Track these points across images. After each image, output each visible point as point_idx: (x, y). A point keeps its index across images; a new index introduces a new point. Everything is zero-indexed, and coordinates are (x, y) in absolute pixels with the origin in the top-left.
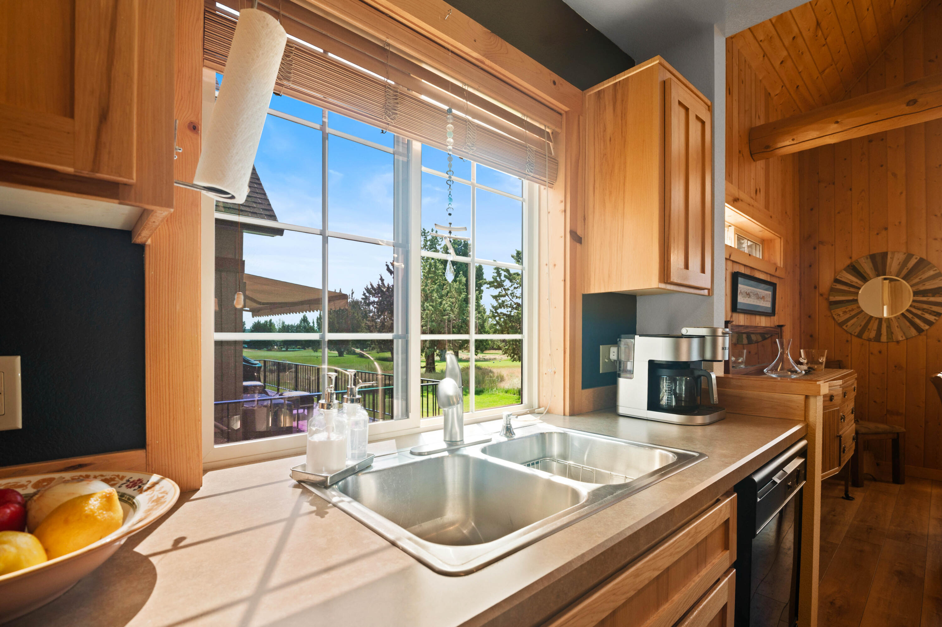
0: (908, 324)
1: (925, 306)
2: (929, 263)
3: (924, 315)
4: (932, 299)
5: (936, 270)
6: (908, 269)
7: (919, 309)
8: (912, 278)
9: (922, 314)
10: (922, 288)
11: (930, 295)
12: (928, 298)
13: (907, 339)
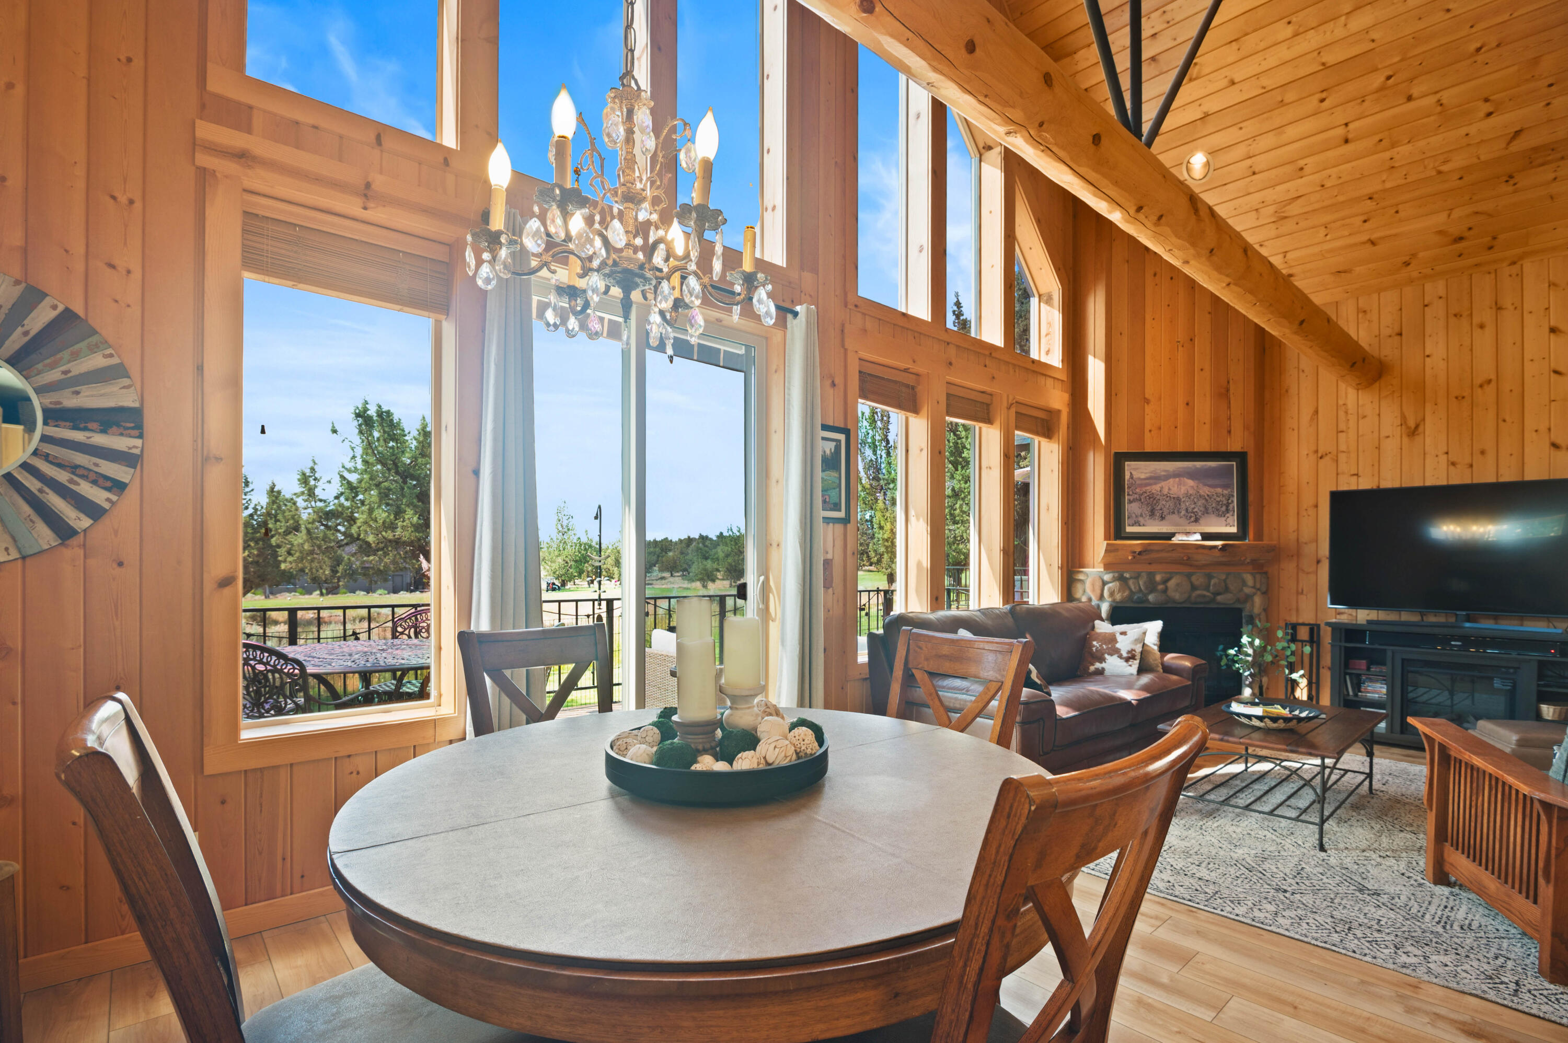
0: (26, 509)
1: (81, 459)
2: (94, 332)
3: (78, 484)
4: (99, 439)
5: (111, 356)
6: (26, 333)
7: (60, 465)
8: (40, 366)
9: (71, 481)
10: (70, 401)
11: (93, 425)
12: (88, 434)
13: (24, 558)
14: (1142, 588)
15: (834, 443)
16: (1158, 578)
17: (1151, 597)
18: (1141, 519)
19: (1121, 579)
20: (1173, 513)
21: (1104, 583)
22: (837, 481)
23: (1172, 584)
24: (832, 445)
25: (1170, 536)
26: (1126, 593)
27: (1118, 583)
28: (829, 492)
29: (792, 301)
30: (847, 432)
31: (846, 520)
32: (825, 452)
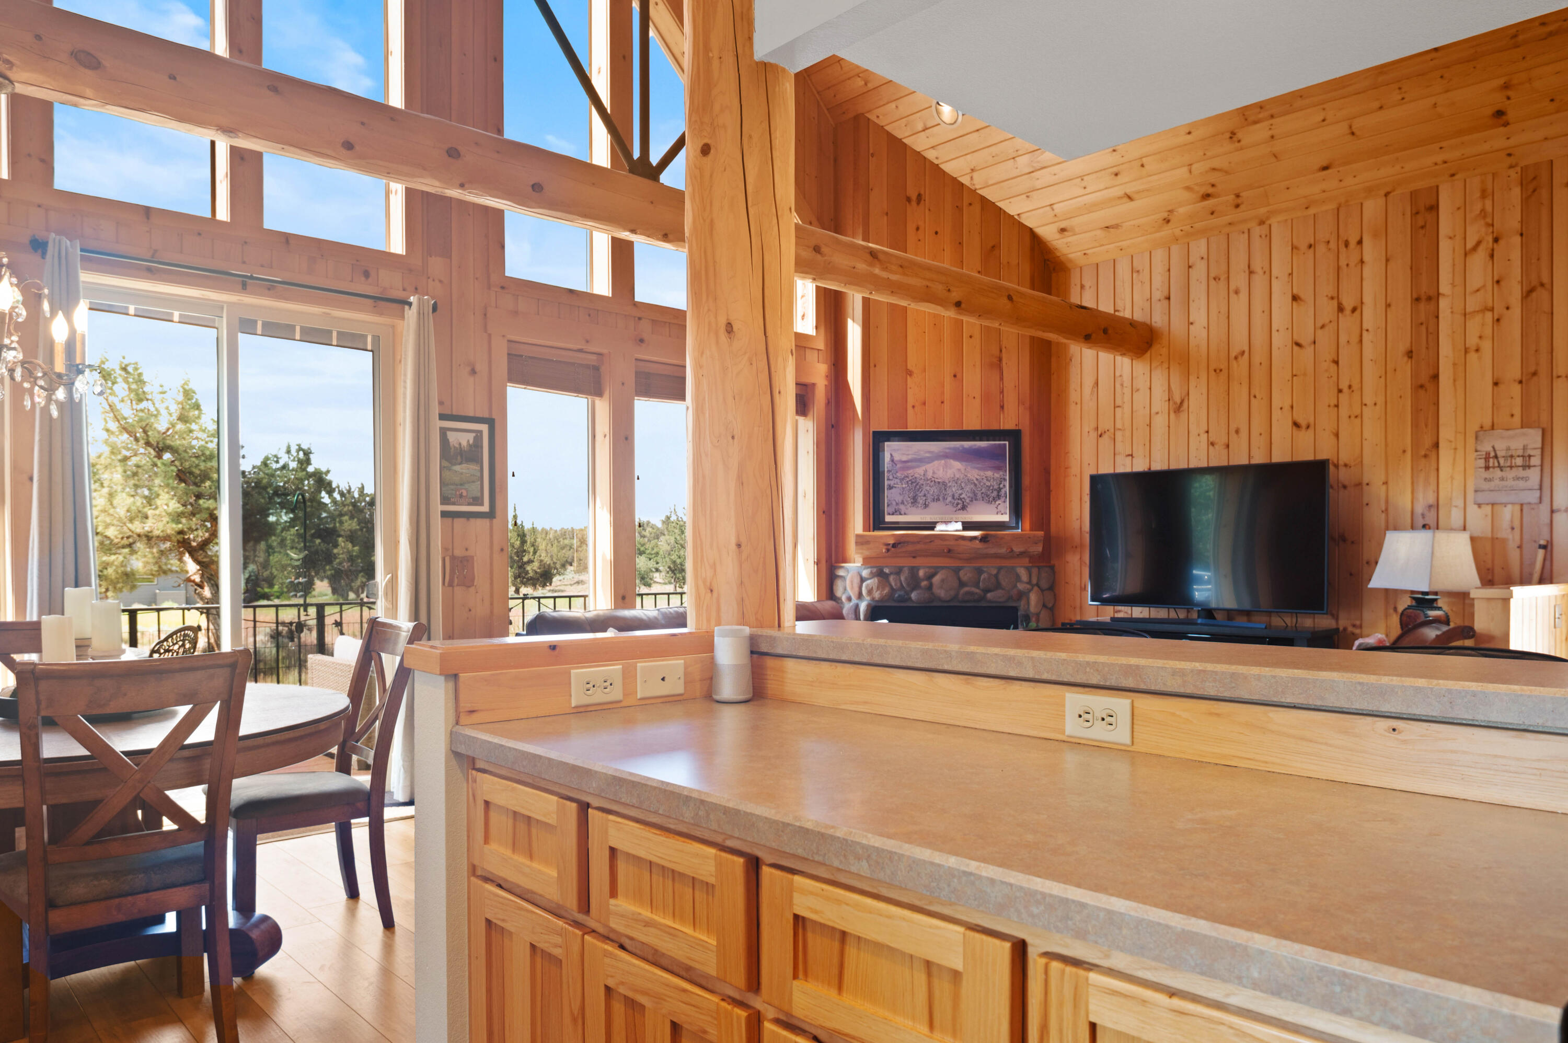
14: (904, 585)
15: (474, 435)
16: (921, 573)
17: (914, 595)
18: (902, 507)
19: (880, 574)
20: (938, 500)
21: (862, 580)
22: (479, 474)
23: (936, 579)
24: (471, 437)
25: (931, 526)
26: (886, 591)
27: (876, 580)
28: (466, 486)
29: (416, 289)
30: (490, 422)
31: (491, 515)
32: (460, 444)
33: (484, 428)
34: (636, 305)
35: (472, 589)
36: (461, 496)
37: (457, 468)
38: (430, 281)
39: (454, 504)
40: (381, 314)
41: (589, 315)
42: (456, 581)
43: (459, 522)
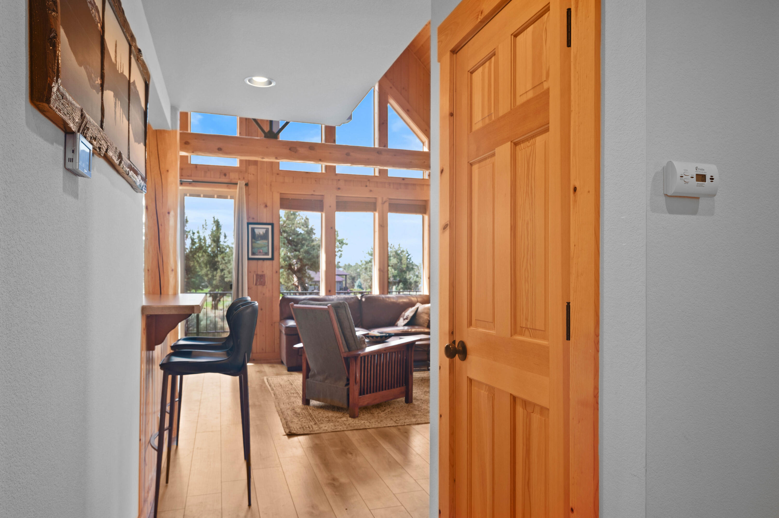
15: (265, 229)
22: (267, 244)
24: (264, 231)
28: (262, 249)
29: (244, 178)
30: (272, 225)
31: (272, 259)
32: (260, 233)
33: (270, 227)
34: (336, 175)
35: (265, 287)
36: (260, 252)
37: (259, 242)
38: (249, 175)
39: (257, 255)
40: (229, 188)
41: (316, 181)
42: (258, 283)
43: (260, 262)
